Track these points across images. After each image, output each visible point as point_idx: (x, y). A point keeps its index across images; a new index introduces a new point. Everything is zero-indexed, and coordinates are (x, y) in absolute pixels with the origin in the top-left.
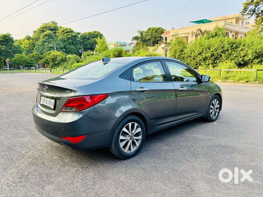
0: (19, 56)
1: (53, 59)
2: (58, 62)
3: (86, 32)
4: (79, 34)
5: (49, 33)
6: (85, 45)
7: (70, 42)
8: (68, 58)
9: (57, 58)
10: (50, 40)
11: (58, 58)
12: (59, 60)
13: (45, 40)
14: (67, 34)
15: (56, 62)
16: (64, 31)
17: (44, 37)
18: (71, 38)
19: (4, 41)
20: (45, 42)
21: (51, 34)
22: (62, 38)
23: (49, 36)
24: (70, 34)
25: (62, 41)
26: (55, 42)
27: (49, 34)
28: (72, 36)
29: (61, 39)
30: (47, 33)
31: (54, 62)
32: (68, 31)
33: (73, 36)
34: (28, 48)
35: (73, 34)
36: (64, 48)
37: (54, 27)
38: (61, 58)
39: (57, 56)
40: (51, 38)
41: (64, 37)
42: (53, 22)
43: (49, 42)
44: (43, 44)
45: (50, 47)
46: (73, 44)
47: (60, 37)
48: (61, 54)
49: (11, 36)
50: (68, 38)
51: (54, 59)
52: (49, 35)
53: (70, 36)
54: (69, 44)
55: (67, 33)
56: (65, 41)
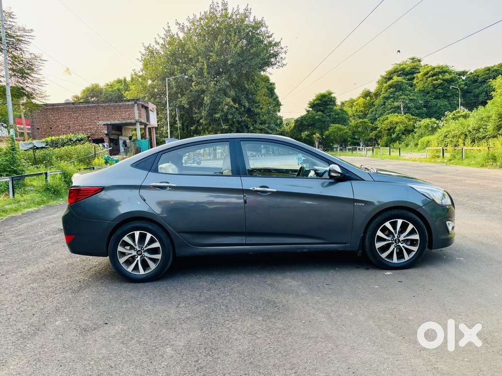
0: (335, 128)
1: (389, 130)
2: (398, 135)
3: (479, 68)
4: (464, 73)
5: (398, 82)
6: (474, 96)
7: (439, 93)
8: (417, 126)
9: (396, 127)
10: (397, 93)
11: (398, 128)
12: (400, 130)
13: (388, 96)
14: (435, 77)
15: (394, 136)
16: (427, 73)
17: (387, 91)
18: (441, 84)
19: (321, 104)
20: (387, 98)
21: (401, 82)
22: (423, 87)
23: (398, 87)
24: (440, 76)
25: (422, 94)
26: (406, 97)
27: (396, 83)
28: (443, 80)
29: (420, 91)
30: (393, 81)
31: (391, 135)
32: (436, 71)
33: (446, 81)
34: (362, 112)
35: (447, 76)
36: (425, 106)
37: (411, 69)
38: (405, 127)
39: (397, 123)
40: (401, 89)
41: (426, 84)
42: (413, 59)
43: (396, 99)
44: (385, 102)
45: (395, 108)
46: (445, 97)
47: (419, 86)
48: (406, 120)
49: (333, 95)
50: (434, 85)
51: (391, 130)
52: (397, 85)
53: (439, 81)
54: (437, 98)
55: (433, 76)
56: (428, 93)
